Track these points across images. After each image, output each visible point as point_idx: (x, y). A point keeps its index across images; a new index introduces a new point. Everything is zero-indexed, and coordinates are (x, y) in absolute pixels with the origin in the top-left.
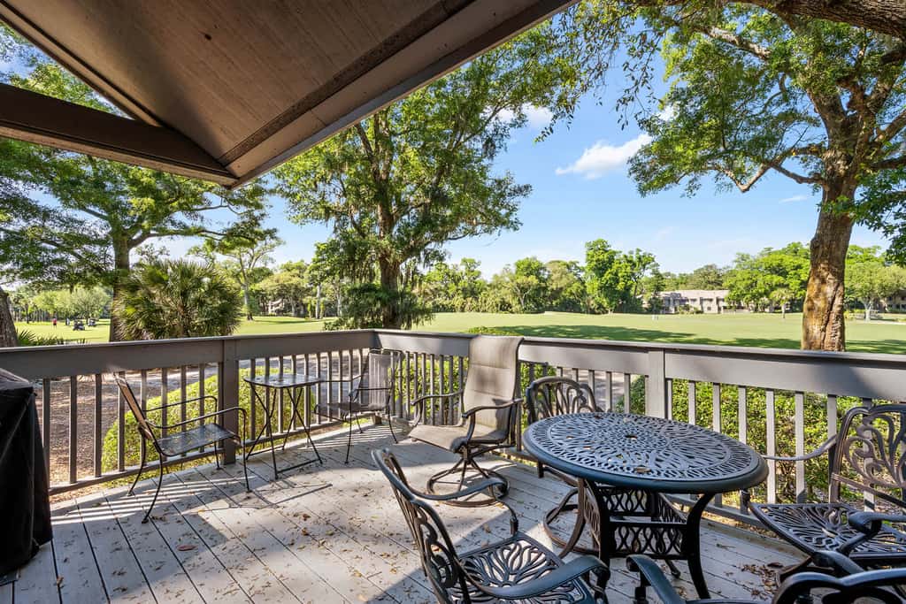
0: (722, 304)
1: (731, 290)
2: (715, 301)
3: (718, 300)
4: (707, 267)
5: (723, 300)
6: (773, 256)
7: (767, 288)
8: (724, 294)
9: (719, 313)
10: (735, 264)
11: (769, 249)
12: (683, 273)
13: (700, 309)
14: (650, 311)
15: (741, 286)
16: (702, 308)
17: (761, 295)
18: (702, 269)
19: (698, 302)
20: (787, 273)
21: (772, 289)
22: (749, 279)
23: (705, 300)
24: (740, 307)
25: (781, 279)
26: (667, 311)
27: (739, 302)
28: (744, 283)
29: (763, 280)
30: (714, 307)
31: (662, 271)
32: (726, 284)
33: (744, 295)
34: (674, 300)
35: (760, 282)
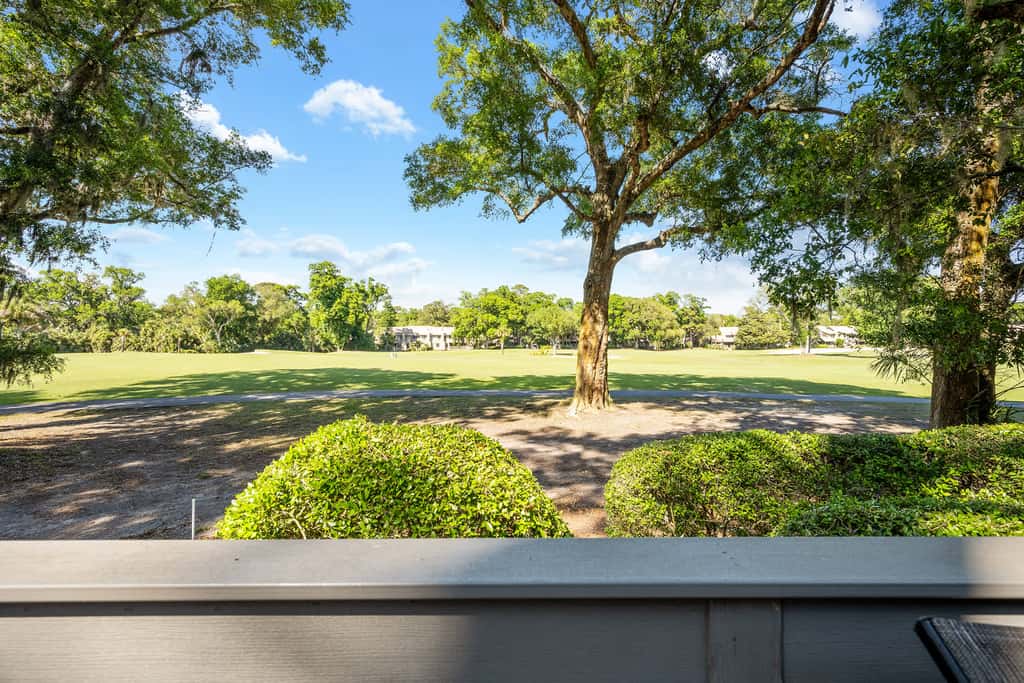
0: (449, 341)
2: (442, 338)
3: (445, 337)
4: (436, 303)
5: (450, 337)
6: (489, 296)
7: (485, 326)
8: (450, 331)
9: (446, 349)
10: (461, 302)
11: (486, 290)
12: (414, 308)
13: (430, 346)
14: (382, 348)
15: (465, 323)
16: (432, 344)
17: (480, 333)
18: (431, 305)
19: (428, 338)
20: (499, 312)
21: (489, 327)
22: (471, 316)
23: (434, 336)
24: (463, 344)
25: (495, 318)
26: (399, 348)
27: (462, 339)
28: (467, 321)
29: (482, 318)
30: (442, 344)
31: (394, 305)
32: (452, 321)
33: (467, 332)
34: (406, 336)
35: (479, 320)
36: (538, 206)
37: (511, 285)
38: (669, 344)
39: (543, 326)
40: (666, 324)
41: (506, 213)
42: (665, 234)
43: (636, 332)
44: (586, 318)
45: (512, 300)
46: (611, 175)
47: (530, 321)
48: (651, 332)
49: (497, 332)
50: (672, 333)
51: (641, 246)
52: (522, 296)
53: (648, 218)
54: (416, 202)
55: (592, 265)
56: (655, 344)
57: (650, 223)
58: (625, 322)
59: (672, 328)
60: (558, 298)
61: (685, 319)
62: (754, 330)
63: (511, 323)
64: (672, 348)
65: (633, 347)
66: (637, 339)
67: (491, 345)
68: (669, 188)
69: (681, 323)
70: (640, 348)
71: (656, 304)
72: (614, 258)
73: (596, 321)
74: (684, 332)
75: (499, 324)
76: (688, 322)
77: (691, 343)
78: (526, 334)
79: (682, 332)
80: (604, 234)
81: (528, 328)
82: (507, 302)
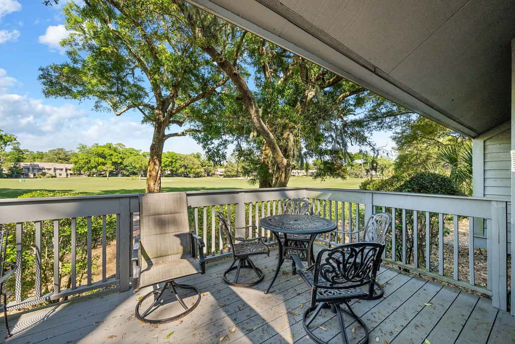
0: (69, 172)
1: (76, 165)
2: (64, 170)
3: (66, 170)
4: (59, 149)
5: (70, 170)
6: (99, 148)
7: (96, 164)
8: (71, 166)
9: (67, 177)
10: (79, 150)
11: (97, 144)
12: (40, 151)
13: (54, 175)
14: (9, 176)
15: (82, 162)
16: (55, 174)
17: (93, 168)
18: (55, 150)
19: (53, 170)
20: (106, 157)
21: (99, 165)
22: (86, 159)
23: (58, 169)
24: (80, 174)
25: (103, 160)
26: (27, 176)
27: (80, 171)
28: (83, 161)
29: (94, 160)
30: (64, 174)
31: (21, 148)
32: (71, 160)
33: (83, 167)
34: (33, 169)
35: (92, 161)
36: (127, 110)
37: (114, 144)
38: (197, 175)
39: (133, 165)
40: (196, 166)
41: (109, 110)
42: (186, 131)
43: (183, 169)
44: (150, 163)
45: (115, 151)
46: (163, 103)
47: (126, 162)
48: (189, 170)
49: (104, 168)
50: (198, 170)
51: (176, 135)
52: (121, 149)
53: (180, 124)
54: (47, 94)
55: (154, 140)
56: (191, 175)
57: (181, 126)
58: (178, 165)
59: (198, 168)
60: (143, 152)
61: (204, 164)
62: (230, 170)
63: (114, 163)
64: (199, 177)
65: (181, 176)
66: (183, 172)
67: (100, 175)
68: (187, 114)
69: (202, 166)
70: (184, 177)
71: (192, 158)
72: (164, 138)
73: (155, 164)
74: (204, 170)
75: (106, 163)
76: (205, 166)
77: (206, 175)
78: (124, 169)
79: (202, 170)
80: (160, 128)
81: (125, 166)
82: (112, 152)
